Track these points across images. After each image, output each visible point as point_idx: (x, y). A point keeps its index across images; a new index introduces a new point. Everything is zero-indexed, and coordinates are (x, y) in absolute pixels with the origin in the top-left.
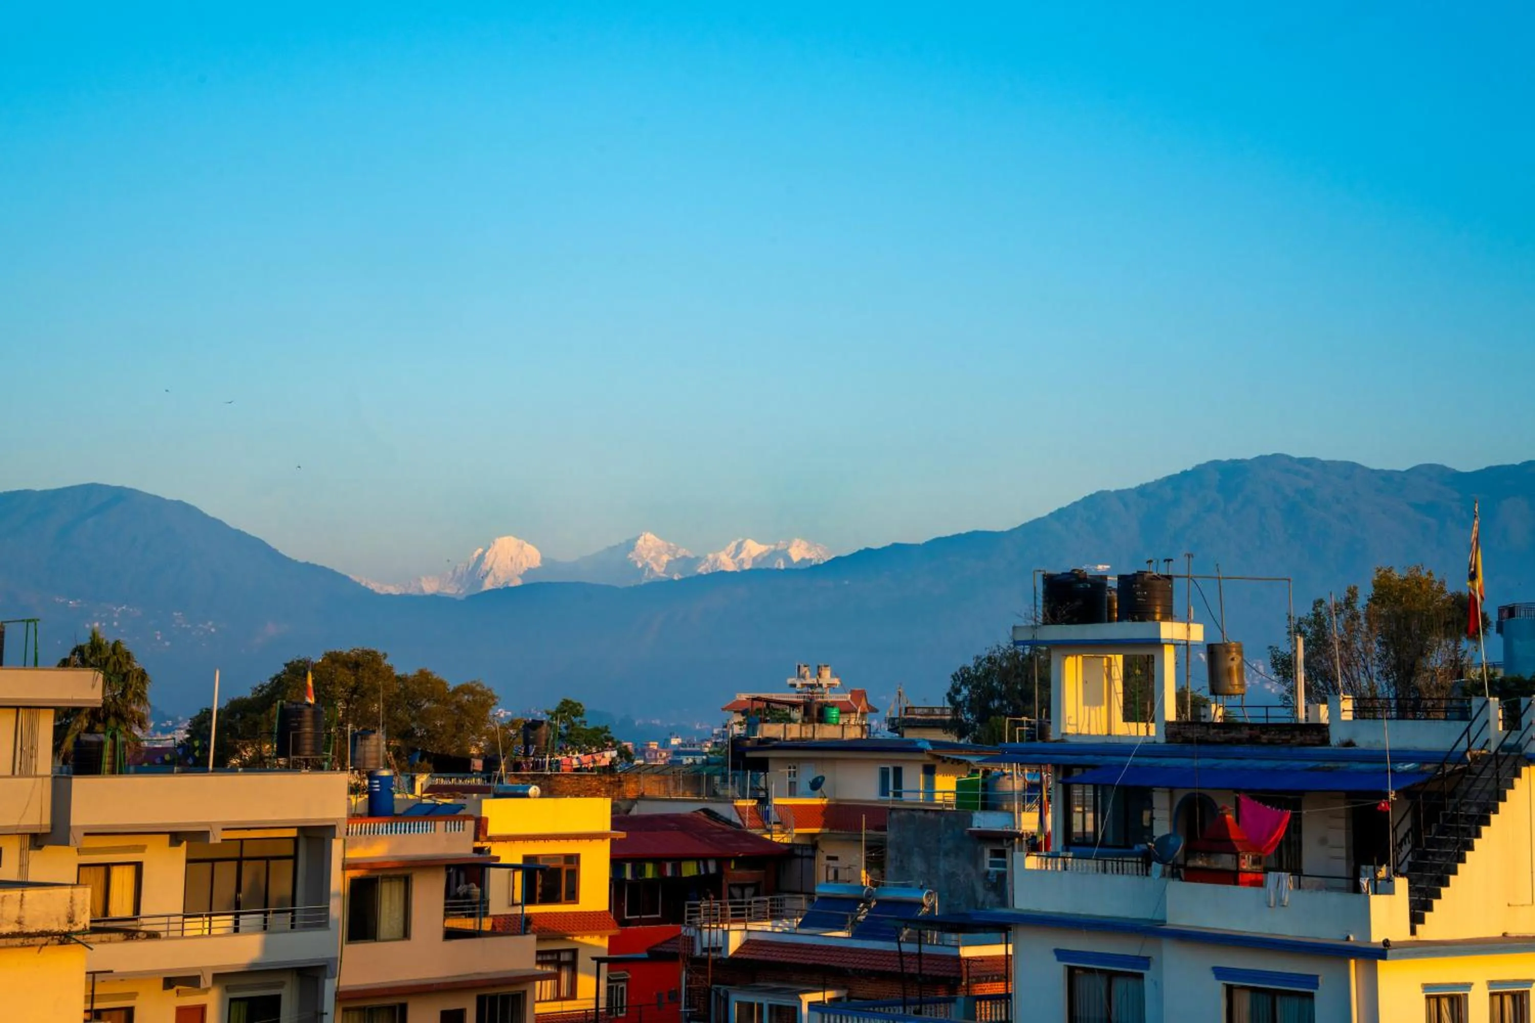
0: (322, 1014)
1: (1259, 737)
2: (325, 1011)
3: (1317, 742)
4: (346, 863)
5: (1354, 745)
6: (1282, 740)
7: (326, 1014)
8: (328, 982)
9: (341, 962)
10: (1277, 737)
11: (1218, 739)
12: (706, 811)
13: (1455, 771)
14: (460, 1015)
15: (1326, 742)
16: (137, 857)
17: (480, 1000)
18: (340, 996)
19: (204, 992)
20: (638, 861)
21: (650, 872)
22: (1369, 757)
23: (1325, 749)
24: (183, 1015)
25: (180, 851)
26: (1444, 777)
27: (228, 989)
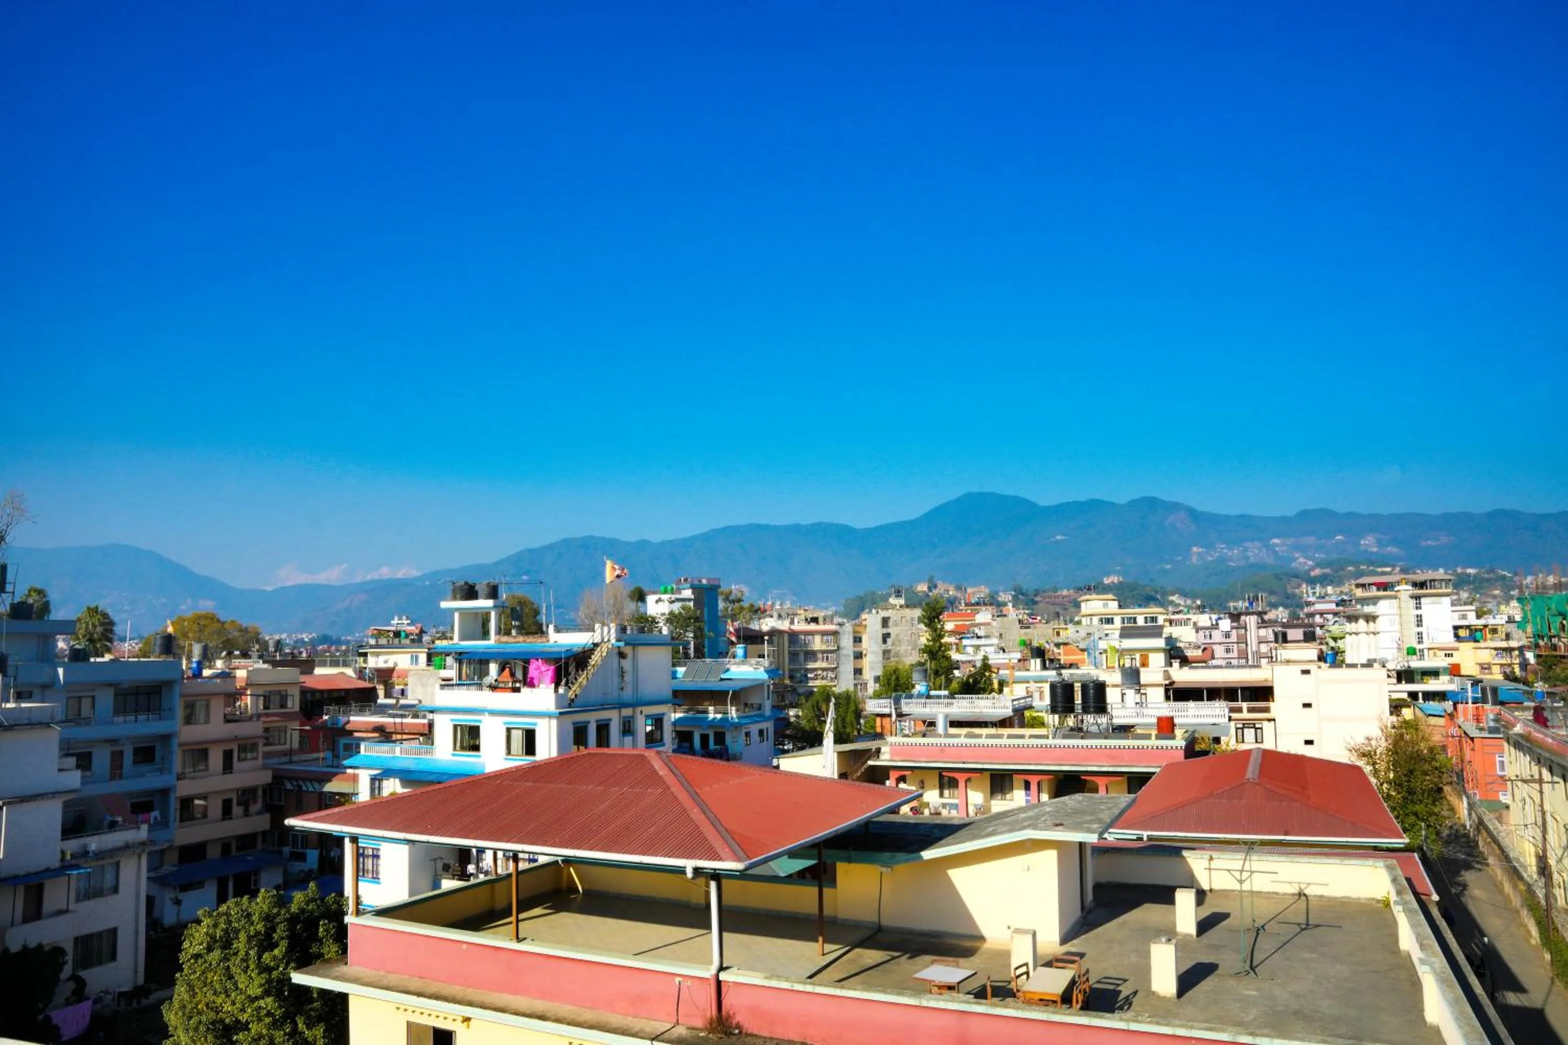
0: (172, 752)
3: (545, 643)
4: (181, 696)
5: (557, 643)
6: (534, 641)
7: (174, 752)
8: (175, 740)
9: (181, 732)
11: (512, 643)
12: (342, 673)
13: (588, 650)
14: (231, 751)
15: (548, 641)
16: (92, 694)
17: (239, 746)
18: (180, 745)
19: (122, 745)
20: (313, 691)
21: (318, 696)
22: (560, 646)
23: (548, 644)
24: (113, 754)
25: (111, 691)
26: (584, 652)
27: (133, 744)
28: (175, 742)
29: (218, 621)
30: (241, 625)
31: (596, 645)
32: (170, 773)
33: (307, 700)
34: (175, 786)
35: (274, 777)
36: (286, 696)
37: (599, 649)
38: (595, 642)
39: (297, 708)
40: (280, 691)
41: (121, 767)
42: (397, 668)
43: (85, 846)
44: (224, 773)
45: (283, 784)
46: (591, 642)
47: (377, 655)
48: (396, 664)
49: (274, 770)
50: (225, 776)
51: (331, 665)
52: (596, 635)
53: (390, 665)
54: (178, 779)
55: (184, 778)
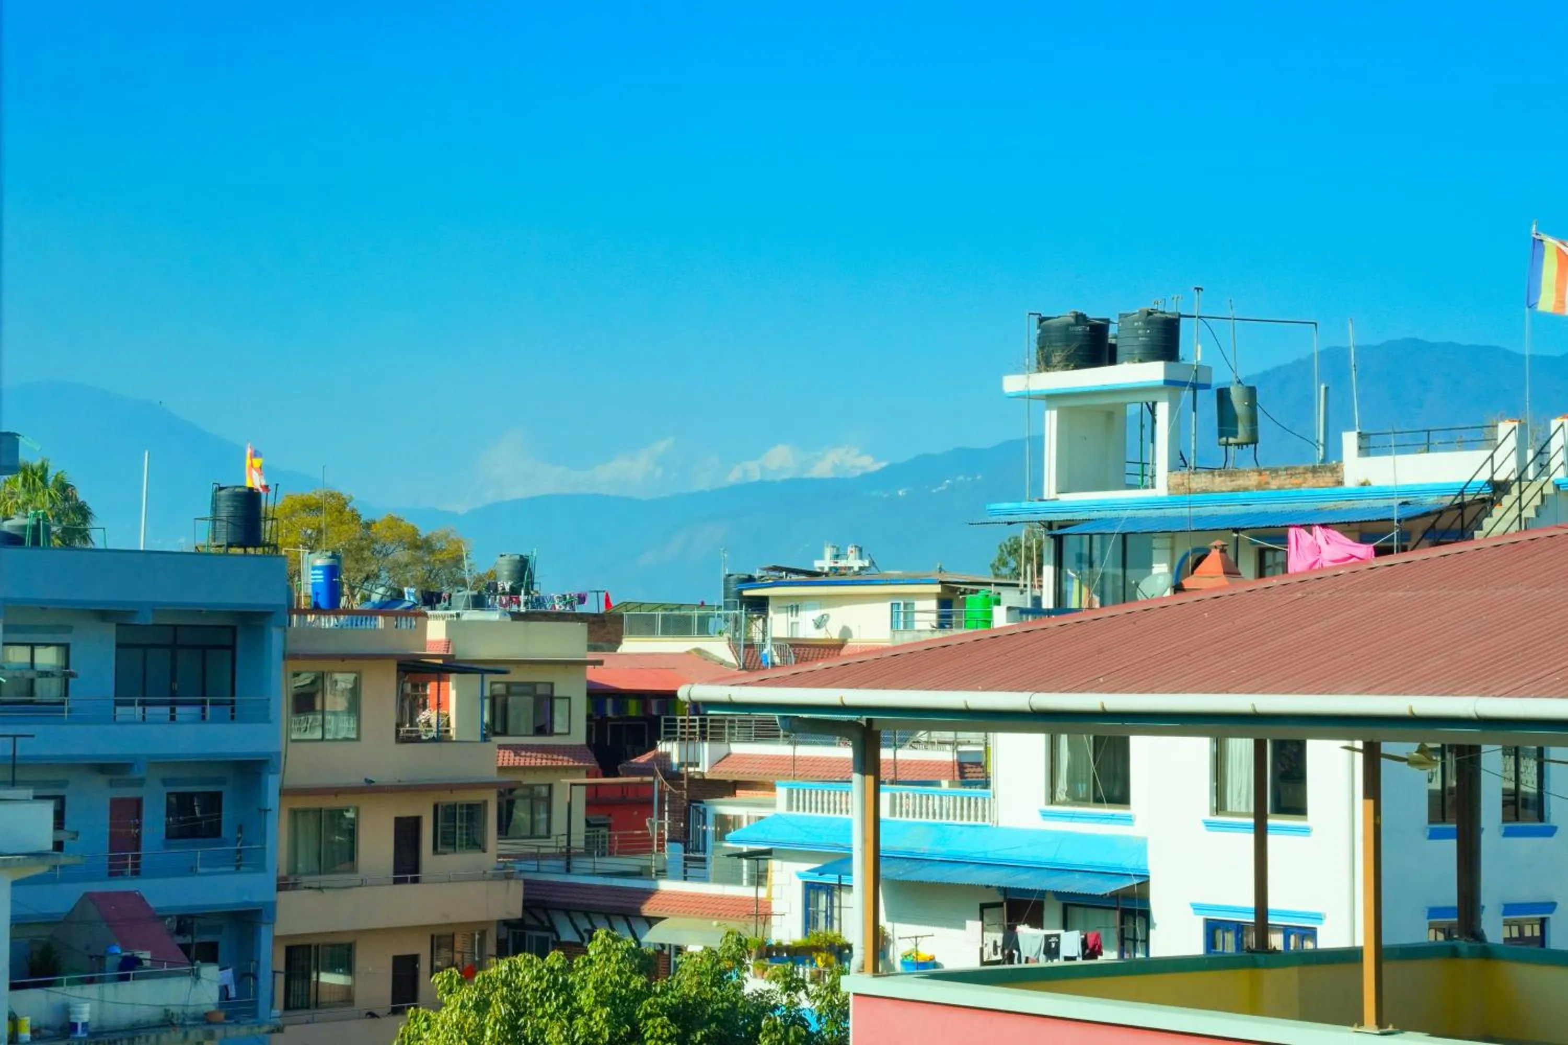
0: (266, 811)
1: (1267, 483)
2: (268, 808)
3: (1330, 485)
4: (287, 653)
5: (1370, 485)
6: (1293, 484)
7: (270, 810)
8: (271, 777)
9: (286, 757)
10: (1287, 481)
11: (1224, 489)
12: (698, 650)
13: (1473, 503)
14: (416, 822)
15: (1340, 483)
16: (63, 638)
17: (436, 807)
18: (285, 792)
19: (140, 782)
20: (621, 696)
21: (633, 708)
22: (1384, 494)
23: (1339, 489)
24: (117, 805)
25: (109, 633)
26: (1462, 506)
27: (165, 782)
28: (272, 783)
29: (356, 517)
30: (415, 532)
31: (1499, 488)
32: (260, 867)
33: (605, 719)
34: (273, 904)
35: (529, 905)
36: (551, 699)
37: (1507, 500)
38: (1499, 477)
39: (579, 736)
40: (533, 685)
41: (136, 843)
42: (851, 642)
43: (66, 1010)
44: (396, 881)
45: (553, 929)
46: (1484, 476)
47: (794, 605)
48: (846, 631)
49: (528, 884)
50: (399, 887)
51: (666, 632)
52: (1499, 456)
53: (832, 632)
54: (283, 886)
55: (295, 886)
